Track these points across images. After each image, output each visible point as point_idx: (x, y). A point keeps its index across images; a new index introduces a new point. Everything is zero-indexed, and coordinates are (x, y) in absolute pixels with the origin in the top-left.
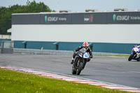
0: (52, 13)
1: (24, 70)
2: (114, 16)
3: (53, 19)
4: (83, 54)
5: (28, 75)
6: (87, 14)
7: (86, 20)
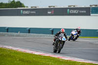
0: (26, 8)
1: (6, 47)
2: (68, 10)
3: (27, 12)
4: (62, 37)
5: (9, 51)
6: (50, 9)
7: (49, 13)
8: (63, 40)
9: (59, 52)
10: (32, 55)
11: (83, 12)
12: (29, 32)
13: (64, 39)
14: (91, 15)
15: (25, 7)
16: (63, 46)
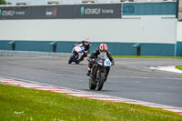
2: (82, 8)
3: (9, 13)
4: (103, 60)
7: (48, 13)
8: (105, 65)
9: (100, 89)
10: (18, 88)
11: (108, 11)
12: (14, 49)
13: (107, 63)
14: (123, 17)
15: (5, 4)
16: (106, 76)
